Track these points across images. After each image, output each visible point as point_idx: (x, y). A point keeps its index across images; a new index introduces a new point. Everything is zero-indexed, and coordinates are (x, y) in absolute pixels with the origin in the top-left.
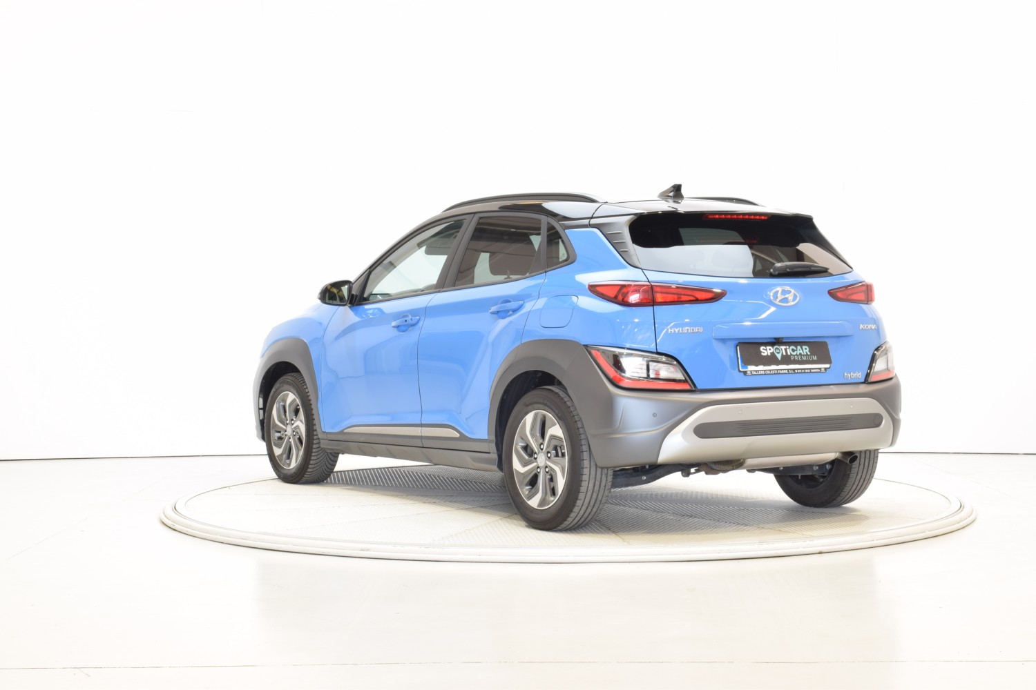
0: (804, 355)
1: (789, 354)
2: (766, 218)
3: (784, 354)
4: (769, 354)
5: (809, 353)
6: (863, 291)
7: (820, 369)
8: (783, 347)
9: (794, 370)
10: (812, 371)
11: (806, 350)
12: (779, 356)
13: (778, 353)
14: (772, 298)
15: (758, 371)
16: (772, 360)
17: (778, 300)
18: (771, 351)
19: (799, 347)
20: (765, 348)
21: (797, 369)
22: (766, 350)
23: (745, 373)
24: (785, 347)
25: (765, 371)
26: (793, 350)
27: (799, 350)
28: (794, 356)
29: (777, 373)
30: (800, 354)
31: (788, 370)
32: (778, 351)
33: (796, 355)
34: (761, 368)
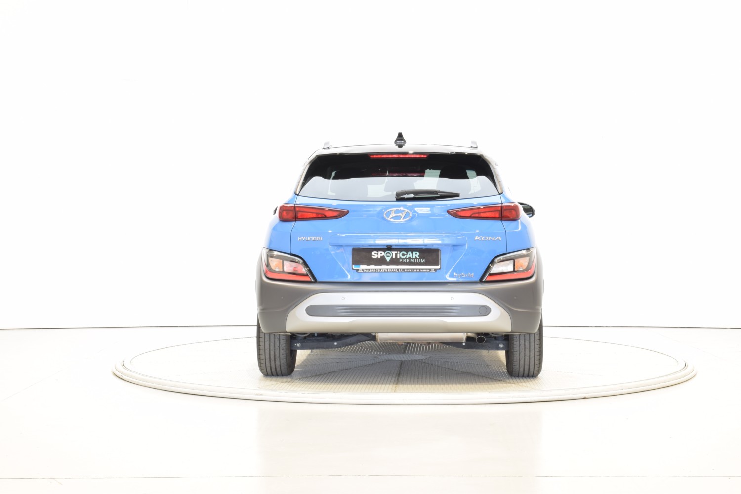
0: (412, 259)
1: (398, 257)
2: (425, 156)
3: (394, 257)
4: (379, 257)
5: (418, 257)
6: (498, 211)
7: (430, 269)
8: (394, 253)
9: (403, 270)
10: (422, 271)
11: (416, 255)
12: (388, 259)
13: (388, 256)
14: (384, 215)
15: (370, 269)
16: (382, 261)
17: (391, 217)
18: (382, 255)
19: (410, 253)
20: (377, 253)
21: (407, 269)
22: (378, 254)
23: (357, 270)
24: (396, 252)
25: (376, 269)
26: (403, 255)
27: (409, 254)
28: (403, 259)
29: (387, 271)
30: (410, 258)
31: (398, 269)
32: (388, 255)
33: (406, 258)
34: (373, 267)
